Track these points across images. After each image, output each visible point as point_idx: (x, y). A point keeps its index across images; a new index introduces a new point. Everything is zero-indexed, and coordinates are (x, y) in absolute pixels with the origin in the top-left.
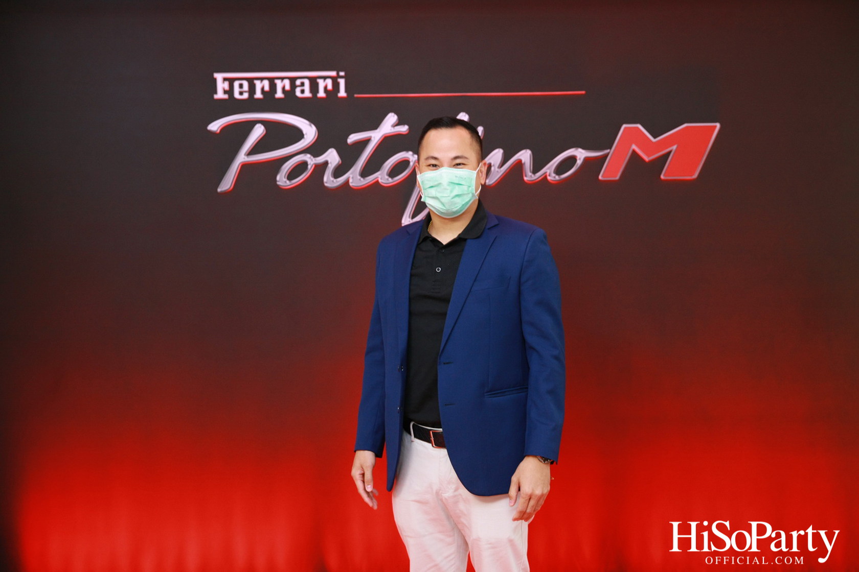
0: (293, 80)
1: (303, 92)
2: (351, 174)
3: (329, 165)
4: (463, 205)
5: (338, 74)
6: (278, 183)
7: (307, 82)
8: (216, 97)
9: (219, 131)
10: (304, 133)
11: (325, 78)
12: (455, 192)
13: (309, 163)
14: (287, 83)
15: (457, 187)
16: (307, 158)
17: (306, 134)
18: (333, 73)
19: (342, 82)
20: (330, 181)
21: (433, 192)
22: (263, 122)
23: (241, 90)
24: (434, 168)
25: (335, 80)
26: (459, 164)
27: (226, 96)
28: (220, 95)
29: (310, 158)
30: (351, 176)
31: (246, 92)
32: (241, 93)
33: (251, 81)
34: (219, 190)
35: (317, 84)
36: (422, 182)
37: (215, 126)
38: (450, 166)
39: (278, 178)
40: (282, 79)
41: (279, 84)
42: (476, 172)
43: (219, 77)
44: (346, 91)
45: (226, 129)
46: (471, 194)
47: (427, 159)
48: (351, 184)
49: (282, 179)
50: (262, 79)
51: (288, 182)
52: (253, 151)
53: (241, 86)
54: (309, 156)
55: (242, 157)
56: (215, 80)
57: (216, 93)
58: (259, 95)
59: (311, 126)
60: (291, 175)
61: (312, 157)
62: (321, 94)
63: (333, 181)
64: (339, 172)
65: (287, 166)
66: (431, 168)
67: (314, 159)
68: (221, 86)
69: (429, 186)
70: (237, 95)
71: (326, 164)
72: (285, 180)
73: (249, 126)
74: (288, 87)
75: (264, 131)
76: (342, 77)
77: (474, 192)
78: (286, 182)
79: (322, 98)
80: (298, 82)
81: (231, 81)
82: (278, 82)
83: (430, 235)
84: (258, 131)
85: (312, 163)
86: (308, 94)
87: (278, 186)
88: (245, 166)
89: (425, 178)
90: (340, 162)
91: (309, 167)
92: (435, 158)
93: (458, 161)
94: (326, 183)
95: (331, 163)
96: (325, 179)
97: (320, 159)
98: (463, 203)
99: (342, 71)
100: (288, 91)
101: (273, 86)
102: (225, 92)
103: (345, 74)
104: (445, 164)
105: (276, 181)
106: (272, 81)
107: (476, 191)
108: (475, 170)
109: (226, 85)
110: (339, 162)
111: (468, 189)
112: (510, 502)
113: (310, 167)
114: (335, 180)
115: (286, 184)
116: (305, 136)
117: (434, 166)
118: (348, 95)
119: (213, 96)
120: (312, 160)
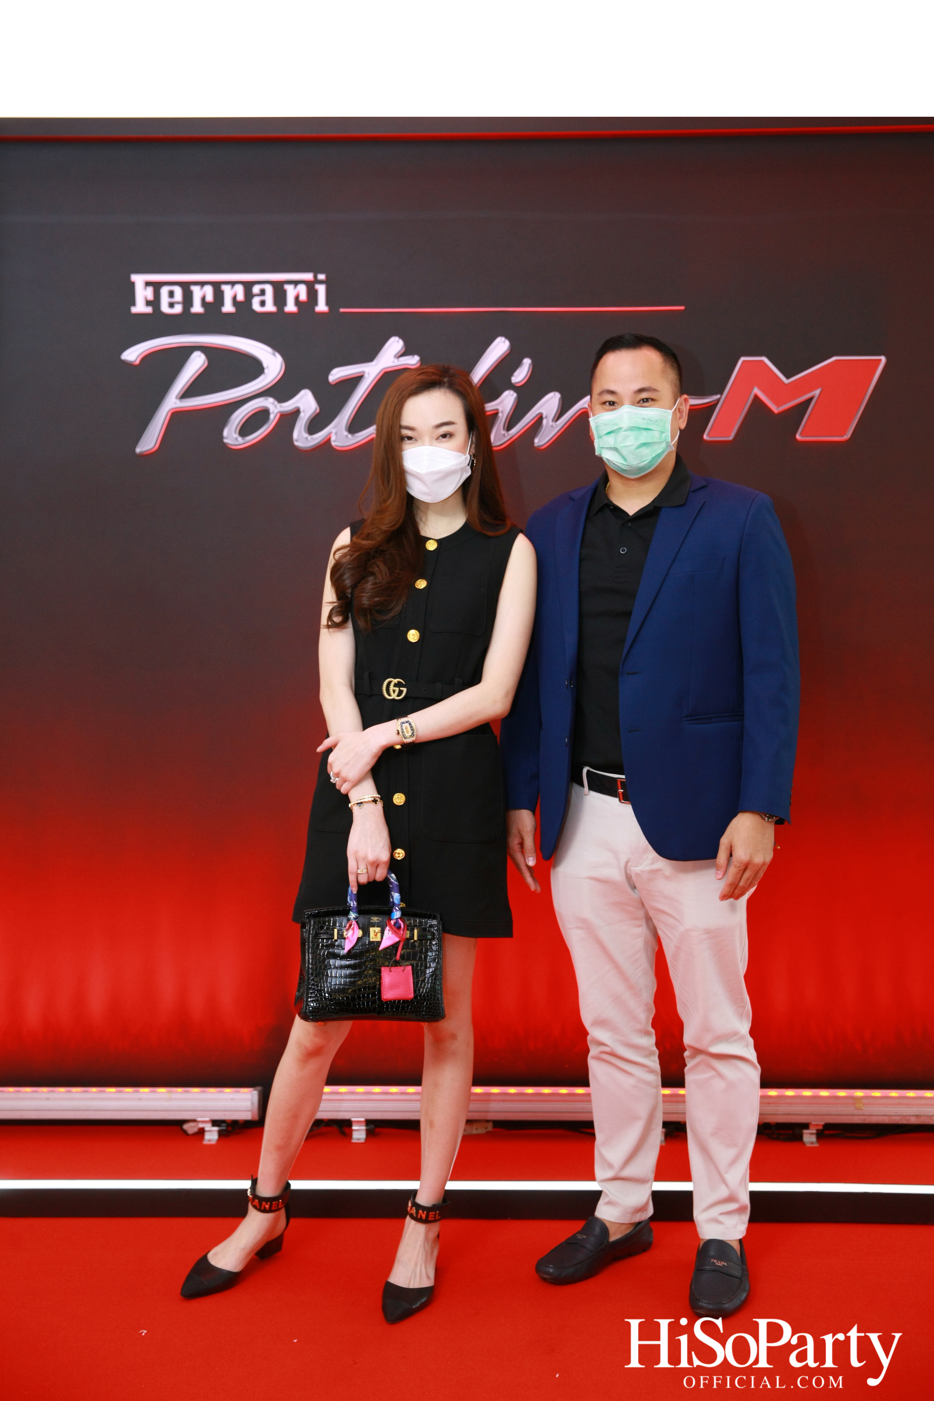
0: (248, 286)
1: (263, 303)
2: (335, 427)
3: (302, 415)
4: (654, 458)
5: (315, 277)
6: (225, 441)
7: (269, 289)
8: (134, 310)
9: (138, 362)
10: (265, 365)
11: (296, 283)
12: (643, 440)
13: (271, 411)
14: (239, 290)
15: (644, 432)
16: (269, 403)
17: (267, 367)
18: (309, 276)
19: (321, 289)
20: (302, 438)
21: (610, 441)
22: (204, 349)
23: (172, 300)
24: (612, 407)
25: (311, 287)
26: (646, 400)
27: (149, 310)
28: (141, 307)
29: (273, 403)
30: (334, 431)
31: (178, 303)
32: (171, 305)
33: (186, 287)
34: (138, 450)
35: (284, 293)
36: (597, 427)
37: (133, 354)
38: (633, 404)
39: (226, 433)
40: (233, 283)
41: (228, 291)
42: (671, 412)
43: (139, 279)
44: (328, 302)
45: (149, 358)
46: (665, 443)
47: (601, 393)
48: (333, 444)
49: (231, 436)
50: (202, 284)
51: (240, 439)
52: (188, 393)
53: (171, 294)
54: (271, 400)
55: (172, 402)
56: (132, 285)
57: (134, 304)
58: (197, 308)
59: (274, 355)
60: (246, 429)
61: (276, 403)
62: (291, 307)
63: (307, 438)
64: (315, 426)
65: (238, 416)
66: (607, 406)
67: (278, 405)
68: (142, 294)
69: (606, 432)
70: (165, 308)
71: (296, 412)
72: (236, 435)
73: (182, 354)
74: (241, 297)
75: (204, 363)
76: (321, 282)
77: (669, 440)
78: (236, 439)
79: (291, 314)
80: (256, 289)
81: (157, 287)
82: (226, 289)
83: (611, 502)
84: (197, 363)
85: (276, 411)
86: (270, 307)
87: (225, 445)
88: (176, 415)
89: (600, 422)
90: (318, 410)
91: (272, 416)
92: (612, 392)
93: (644, 395)
94: (297, 441)
95: (304, 411)
96: (295, 435)
97: (288, 406)
98: (654, 455)
99: (321, 273)
100: (241, 303)
101: (219, 295)
102: (148, 303)
103: (327, 277)
104: (627, 400)
105: (222, 437)
106: (217, 287)
107: (672, 439)
108: (671, 409)
109: (149, 293)
110: (316, 409)
111: (661, 436)
112: (716, 873)
113: (273, 418)
114: (310, 437)
115: (237, 443)
116: (266, 371)
117: (612, 403)
118: (330, 309)
119: (130, 310)
120: (276, 406)
